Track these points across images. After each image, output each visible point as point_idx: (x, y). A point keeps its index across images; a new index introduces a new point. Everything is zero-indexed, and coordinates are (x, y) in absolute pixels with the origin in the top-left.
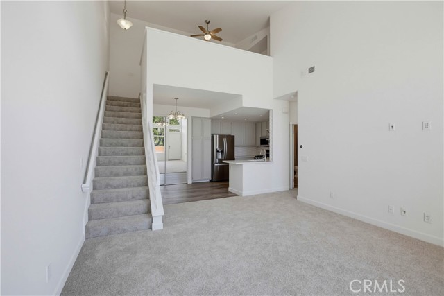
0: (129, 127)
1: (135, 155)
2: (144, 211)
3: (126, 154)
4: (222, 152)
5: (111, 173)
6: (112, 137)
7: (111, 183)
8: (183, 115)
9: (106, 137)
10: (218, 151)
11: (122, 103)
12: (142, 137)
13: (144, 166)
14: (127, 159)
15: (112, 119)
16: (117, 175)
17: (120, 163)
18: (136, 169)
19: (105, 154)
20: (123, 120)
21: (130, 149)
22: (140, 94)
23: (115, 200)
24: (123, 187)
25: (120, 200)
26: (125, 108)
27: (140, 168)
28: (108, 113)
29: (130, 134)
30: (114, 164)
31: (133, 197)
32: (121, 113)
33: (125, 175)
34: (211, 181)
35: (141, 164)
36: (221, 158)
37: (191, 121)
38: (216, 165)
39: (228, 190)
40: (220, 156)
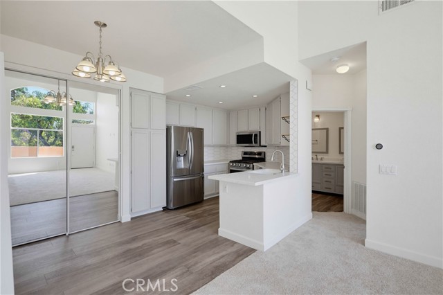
4: (185, 156)
10: (178, 155)
34: (166, 209)
36: (183, 167)
37: (129, 95)
38: (175, 180)
39: (219, 234)
40: (182, 164)
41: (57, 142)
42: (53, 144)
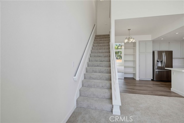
0: (104, 47)
1: (105, 62)
2: (108, 97)
3: (101, 61)
4: (161, 62)
5: (93, 71)
6: (95, 53)
7: (92, 76)
8: (134, 39)
9: (93, 53)
10: (158, 61)
11: (101, 37)
12: (109, 52)
13: (109, 68)
14: (101, 64)
15: (96, 45)
16: (95, 72)
17: (98, 66)
18: (105, 70)
19: (92, 61)
20: (101, 44)
21: (103, 59)
22: (110, 32)
23: (93, 87)
24: (98, 79)
25: (96, 87)
26: (102, 39)
27: (107, 69)
28: (95, 42)
29: (104, 51)
30: (95, 66)
31: (102, 87)
32: (101, 42)
33: (100, 72)
34: (152, 80)
35: (109, 67)
36: (160, 66)
37: (138, 43)
38: (156, 70)
39: (171, 90)
40: (160, 65)
41: (120, 58)
42: (119, 59)
